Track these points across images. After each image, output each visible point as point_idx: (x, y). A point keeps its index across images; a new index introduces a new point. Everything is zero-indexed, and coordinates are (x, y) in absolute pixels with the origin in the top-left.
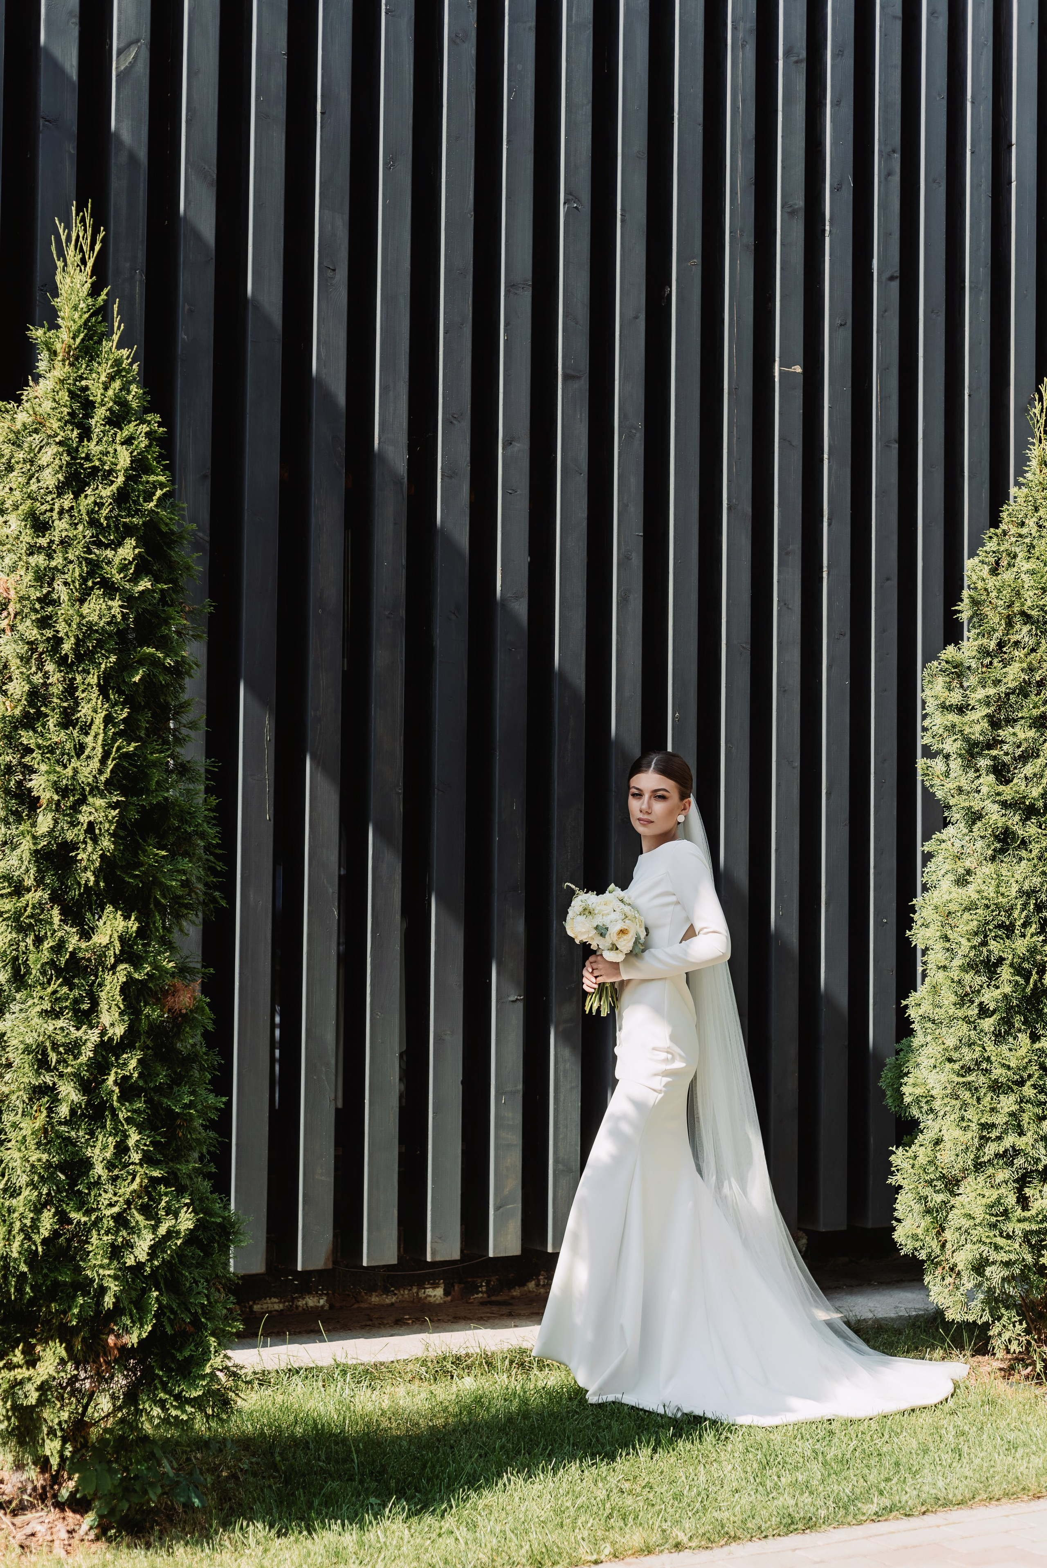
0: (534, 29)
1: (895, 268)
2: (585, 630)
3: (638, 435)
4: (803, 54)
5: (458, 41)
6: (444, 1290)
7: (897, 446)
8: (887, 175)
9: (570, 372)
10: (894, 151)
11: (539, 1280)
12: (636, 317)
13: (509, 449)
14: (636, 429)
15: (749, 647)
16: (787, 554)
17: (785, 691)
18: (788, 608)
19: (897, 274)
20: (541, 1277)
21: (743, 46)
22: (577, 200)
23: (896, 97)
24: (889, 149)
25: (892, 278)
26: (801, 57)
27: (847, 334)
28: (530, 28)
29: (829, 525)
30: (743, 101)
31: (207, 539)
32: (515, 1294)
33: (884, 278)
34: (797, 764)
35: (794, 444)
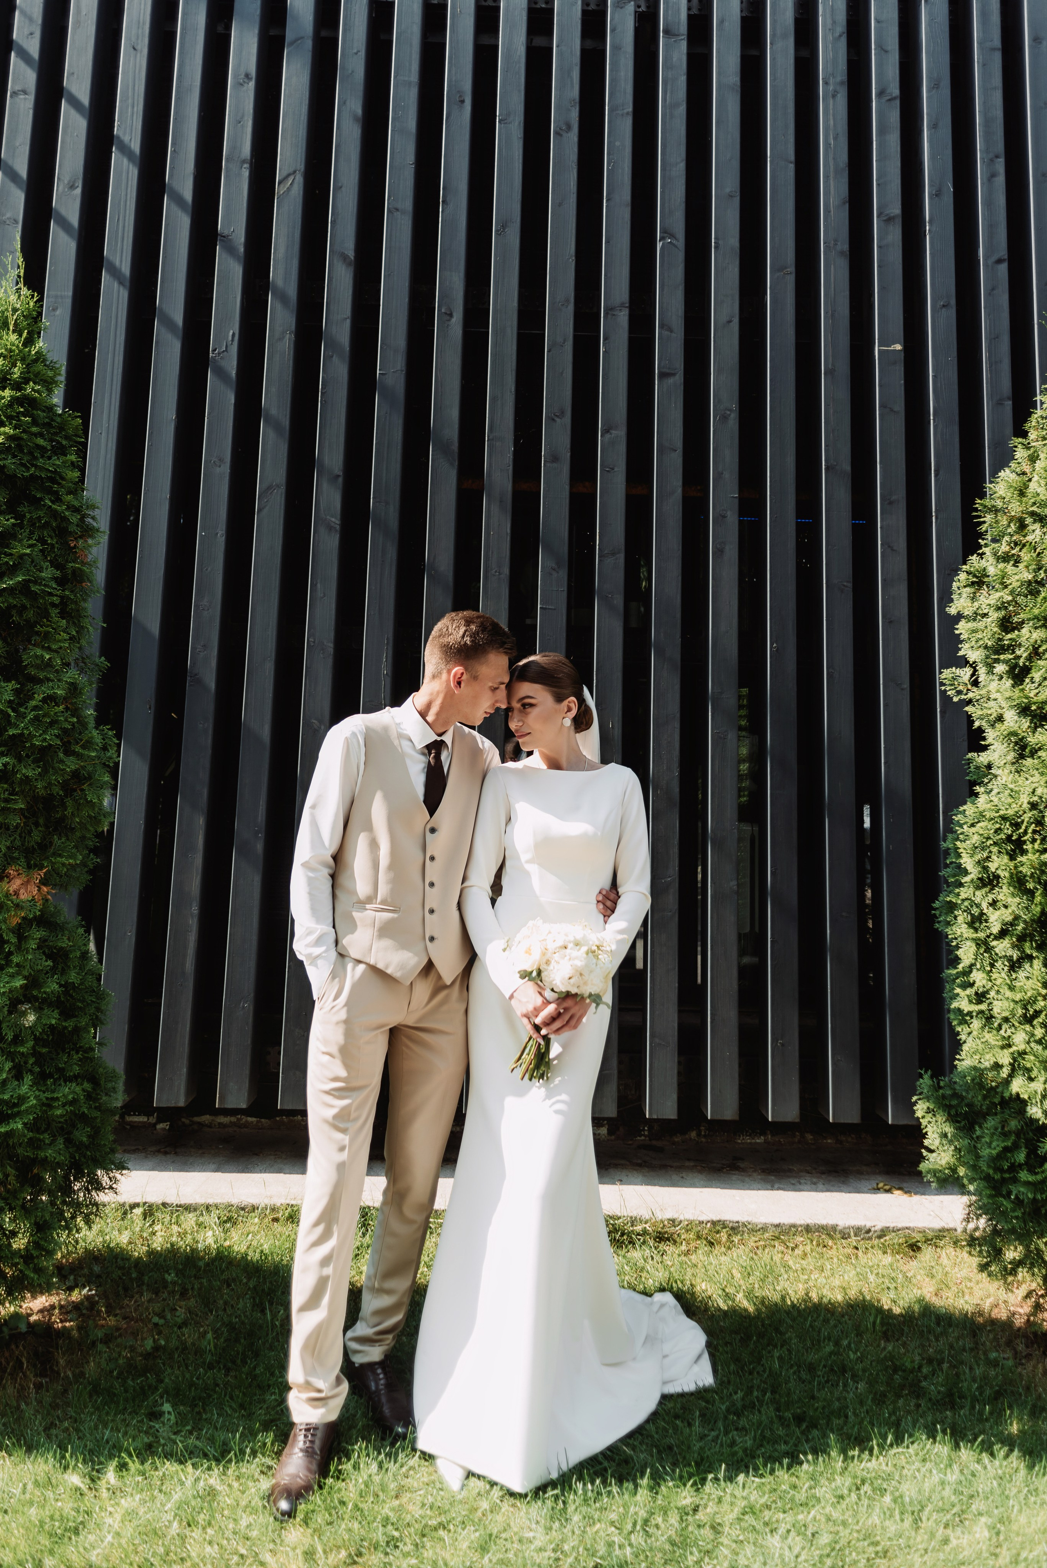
0: (631, 114)
1: (1002, 250)
2: (680, 578)
3: (733, 415)
4: (896, 92)
5: (561, 132)
6: (608, 1130)
7: (1010, 403)
8: (991, 177)
9: (664, 370)
10: (997, 157)
11: (700, 1131)
12: (730, 322)
13: (608, 436)
14: (731, 410)
15: (850, 585)
16: (891, 503)
17: (891, 622)
18: (893, 550)
19: (1006, 257)
20: (703, 1128)
21: (834, 96)
22: (672, 236)
23: (998, 113)
24: (991, 155)
25: (999, 261)
26: (894, 95)
27: (951, 314)
28: (628, 113)
29: (936, 476)
30: (835, 139)
31: (338, 522)
32: (676, 1140)
33: (990, 262)
34: (906, 685)
35: (895, 409)
